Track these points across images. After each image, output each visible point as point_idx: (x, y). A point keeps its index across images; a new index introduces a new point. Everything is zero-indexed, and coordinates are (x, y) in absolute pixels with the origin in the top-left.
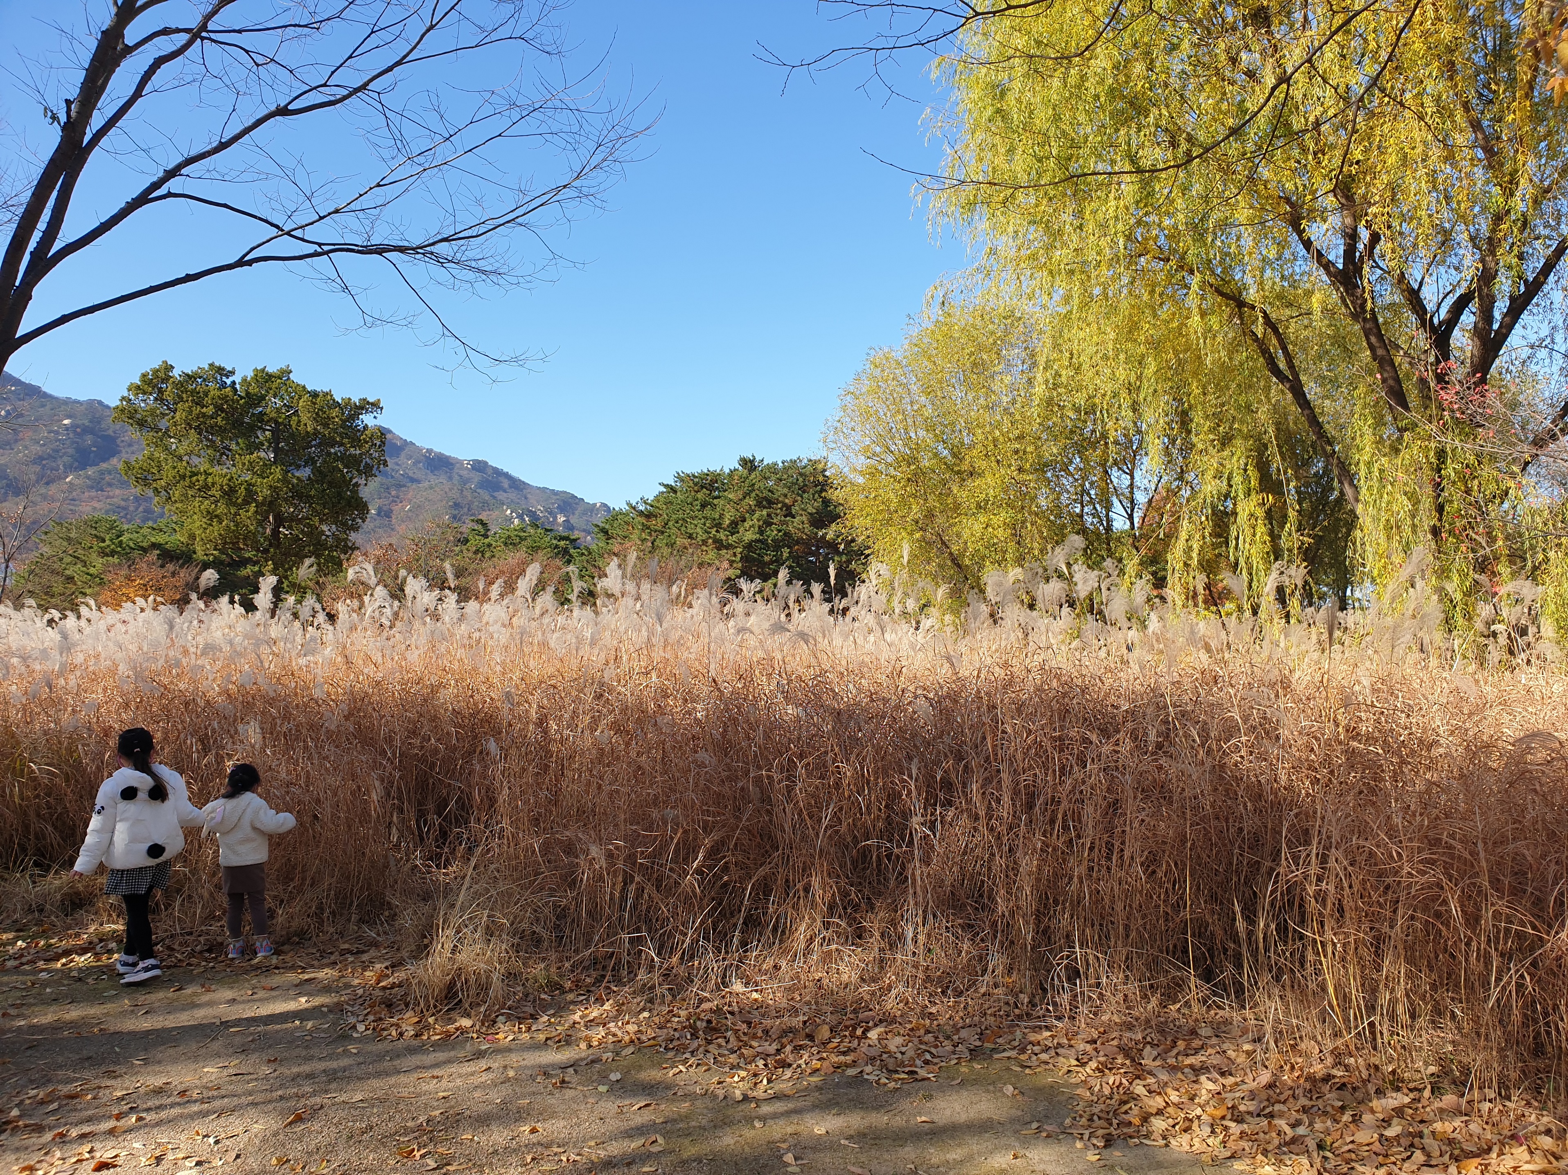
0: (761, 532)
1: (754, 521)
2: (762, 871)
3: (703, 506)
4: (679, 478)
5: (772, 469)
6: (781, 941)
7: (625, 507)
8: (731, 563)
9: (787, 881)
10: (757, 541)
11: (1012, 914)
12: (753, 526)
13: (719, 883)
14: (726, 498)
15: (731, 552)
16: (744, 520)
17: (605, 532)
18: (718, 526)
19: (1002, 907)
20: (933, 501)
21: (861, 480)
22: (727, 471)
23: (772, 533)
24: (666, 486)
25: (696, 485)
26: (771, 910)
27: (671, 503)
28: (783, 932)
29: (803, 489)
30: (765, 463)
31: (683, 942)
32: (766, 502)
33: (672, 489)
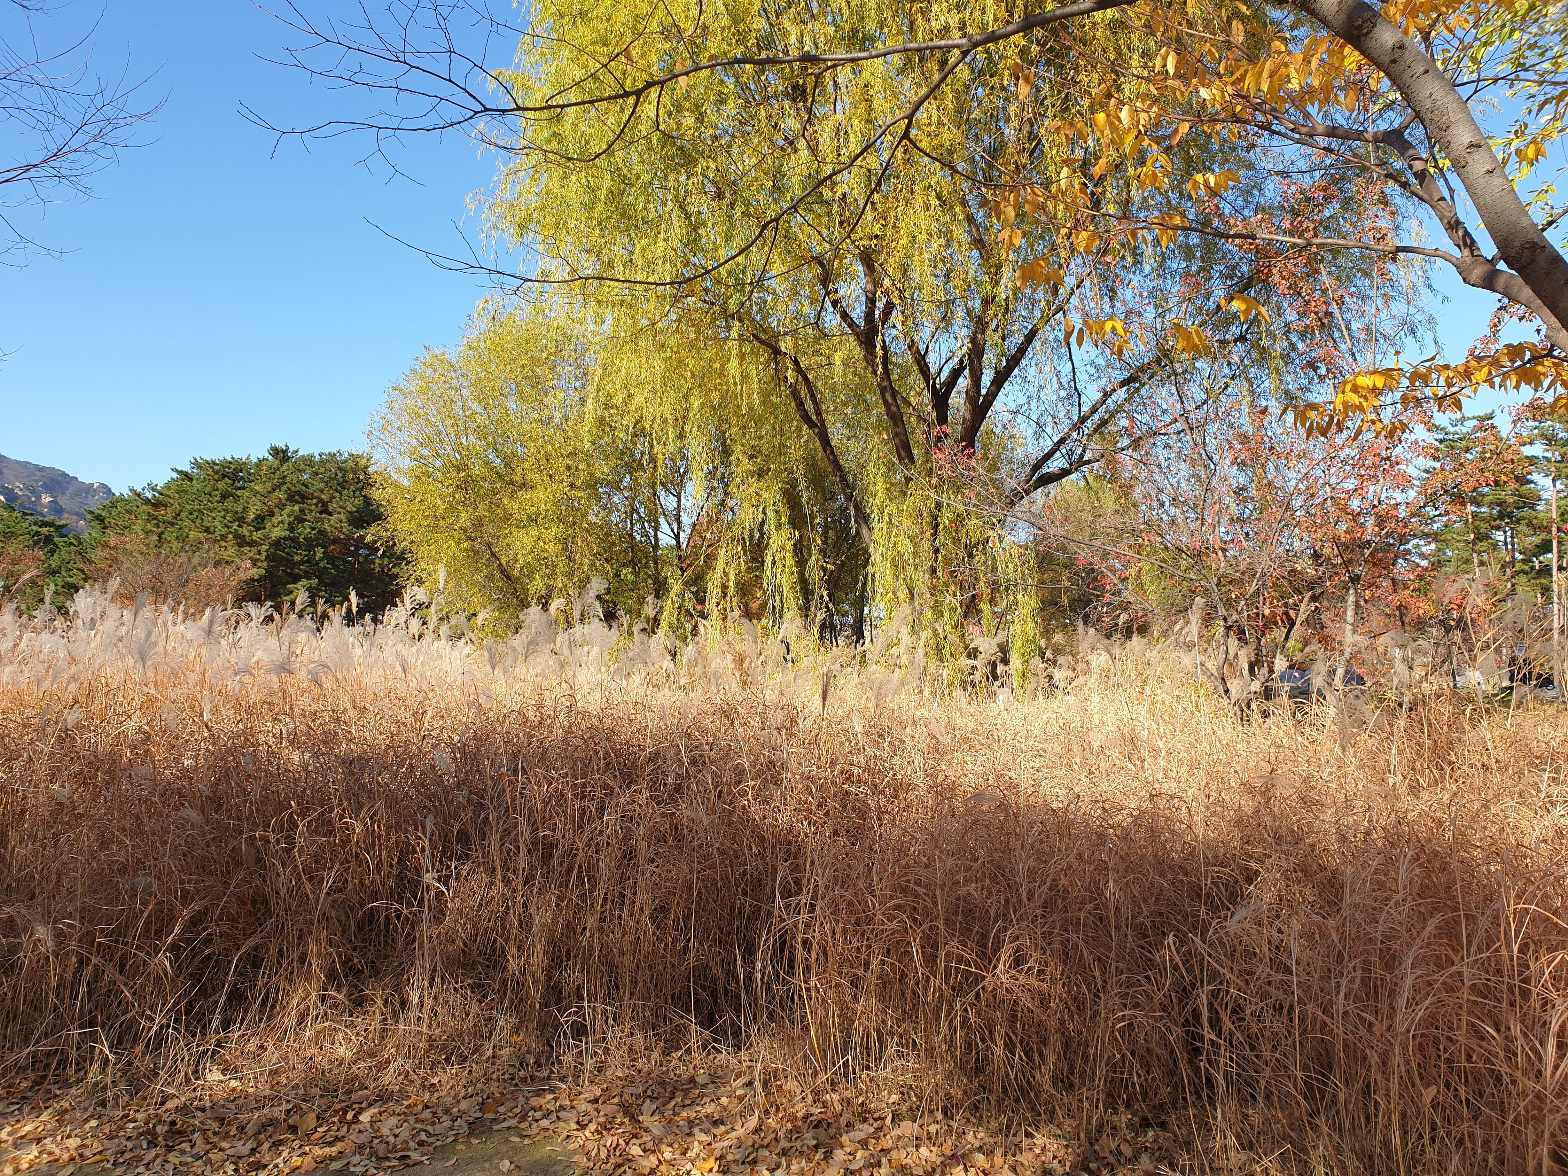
0: (291, 529)
1: (284, 516)
2: (251, 942)
3: (224, 496)
4: (196, 464)
5: (308, 461)
6: (269, 1019)
7: (126, 492)
8: (255, 562)
9: (281, 950)
10: (285, 539)
11: (523, 971)
12: (282, 522)
13: (199, 958)
14: (252, 490)
15: (254, 549)
16: (272, 515)
17: (100, 519)
18: (241, 520)
19: (513, 965)
20: (482, 510)
21: (406, 482)
22: (254, 460)
23: (305, 531)
24: (180, 472)
25: (216, 473)
26: (260, 983)
27: (185, 492)
28: (273, 1006)
29: (343, 485)
30: (300, 454)
31: (150, 1028)
32: (298, 496)
33: (187, 476)
